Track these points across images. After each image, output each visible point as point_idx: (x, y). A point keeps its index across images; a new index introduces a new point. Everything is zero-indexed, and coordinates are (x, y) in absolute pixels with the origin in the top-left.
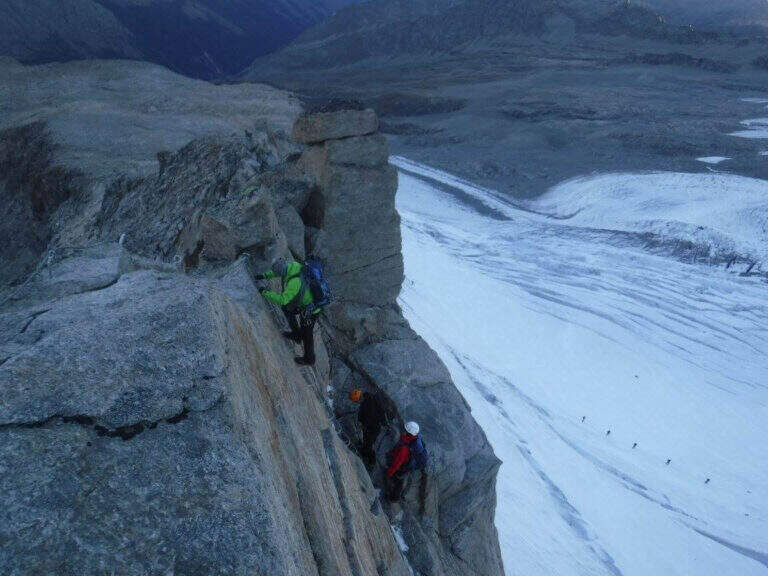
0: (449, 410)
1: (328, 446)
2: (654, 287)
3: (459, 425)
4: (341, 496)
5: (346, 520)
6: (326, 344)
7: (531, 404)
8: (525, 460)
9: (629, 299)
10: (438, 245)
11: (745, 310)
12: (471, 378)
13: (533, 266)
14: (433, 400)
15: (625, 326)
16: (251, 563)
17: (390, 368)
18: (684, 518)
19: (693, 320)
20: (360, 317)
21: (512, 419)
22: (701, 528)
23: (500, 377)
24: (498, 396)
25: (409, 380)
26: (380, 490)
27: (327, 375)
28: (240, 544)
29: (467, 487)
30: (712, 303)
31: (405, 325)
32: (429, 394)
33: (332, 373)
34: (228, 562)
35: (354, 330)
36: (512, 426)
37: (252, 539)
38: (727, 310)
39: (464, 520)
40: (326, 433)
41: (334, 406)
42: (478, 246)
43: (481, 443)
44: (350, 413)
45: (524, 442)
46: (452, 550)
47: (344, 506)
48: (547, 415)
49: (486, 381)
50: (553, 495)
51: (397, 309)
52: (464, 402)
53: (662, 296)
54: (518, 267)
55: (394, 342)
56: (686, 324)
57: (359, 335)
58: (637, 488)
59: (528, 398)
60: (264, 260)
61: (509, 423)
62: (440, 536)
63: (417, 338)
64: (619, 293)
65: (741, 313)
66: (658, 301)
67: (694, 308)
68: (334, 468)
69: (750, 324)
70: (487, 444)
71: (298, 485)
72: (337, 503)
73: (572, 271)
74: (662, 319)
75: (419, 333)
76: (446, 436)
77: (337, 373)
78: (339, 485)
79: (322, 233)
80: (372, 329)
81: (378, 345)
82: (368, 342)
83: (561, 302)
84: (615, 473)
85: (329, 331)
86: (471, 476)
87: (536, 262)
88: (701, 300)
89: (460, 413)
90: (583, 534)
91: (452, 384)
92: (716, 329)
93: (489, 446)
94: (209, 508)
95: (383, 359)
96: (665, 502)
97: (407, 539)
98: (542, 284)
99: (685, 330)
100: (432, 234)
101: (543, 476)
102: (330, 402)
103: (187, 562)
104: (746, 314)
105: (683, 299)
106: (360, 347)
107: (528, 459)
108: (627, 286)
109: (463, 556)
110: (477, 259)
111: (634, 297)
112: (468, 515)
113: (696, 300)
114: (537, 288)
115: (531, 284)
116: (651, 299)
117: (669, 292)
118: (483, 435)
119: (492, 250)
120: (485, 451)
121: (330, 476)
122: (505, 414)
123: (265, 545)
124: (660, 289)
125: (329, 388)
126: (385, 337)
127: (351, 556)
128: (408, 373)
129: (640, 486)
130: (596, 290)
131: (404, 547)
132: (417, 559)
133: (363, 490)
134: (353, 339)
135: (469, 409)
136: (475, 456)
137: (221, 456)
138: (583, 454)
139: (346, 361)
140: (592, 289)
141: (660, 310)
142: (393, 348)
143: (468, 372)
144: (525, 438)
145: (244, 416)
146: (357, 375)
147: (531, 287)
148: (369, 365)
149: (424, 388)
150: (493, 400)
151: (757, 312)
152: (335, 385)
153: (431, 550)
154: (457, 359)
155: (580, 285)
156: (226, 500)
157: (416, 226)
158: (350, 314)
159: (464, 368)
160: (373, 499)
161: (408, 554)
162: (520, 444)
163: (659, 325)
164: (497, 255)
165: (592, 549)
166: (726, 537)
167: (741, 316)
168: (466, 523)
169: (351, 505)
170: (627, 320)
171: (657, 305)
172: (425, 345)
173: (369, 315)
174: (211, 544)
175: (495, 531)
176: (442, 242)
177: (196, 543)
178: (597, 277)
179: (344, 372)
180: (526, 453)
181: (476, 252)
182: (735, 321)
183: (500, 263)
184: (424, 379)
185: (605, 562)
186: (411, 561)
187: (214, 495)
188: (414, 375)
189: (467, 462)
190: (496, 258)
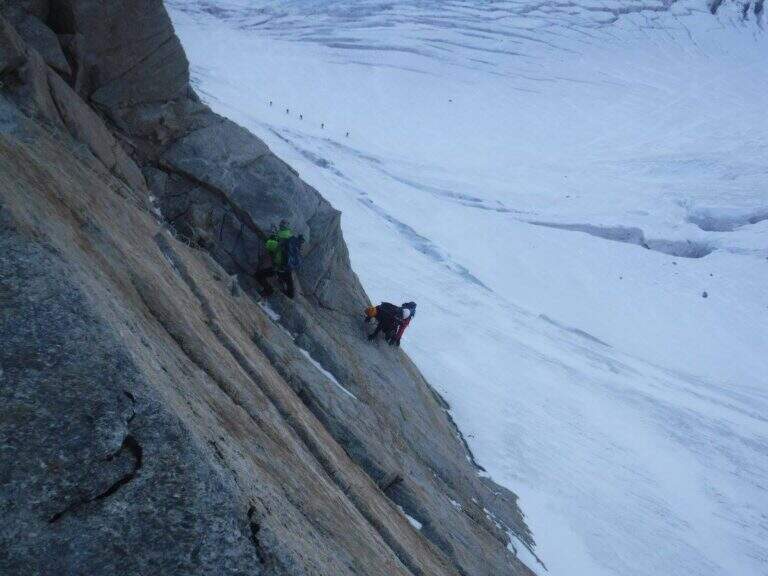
0: (277, 180)
1: (165, 248)
2: (448, 7)
3: (290, 191)
4: (193, 287)
5: (205, 306)
6: (131, 156)
7: (361, 157)
8: (368, 210)
9: (424, 26)
10: (221, 21)
11: (534, 9)
12: (296, 149)
13: (325, 17)
14: (258, 176)
15: (428, 55)
16: (77, 335)
17: (206, 159)
18: (517, 216)
19: (489, 31)
20: (157, 116)
21: (347, 176)
22: (534, 219)
23: (324, 139)
24: (327, 159)
25: (228, 164)
26: (236, 276)
27: (145, 187)
28: (61, 324)
29: (316, 245)
30: (504, 10)
31: (207, 111)
32: (252, 171)
33: (149, 183)
34: (54, 343)
35: (155, 132)
36: (349, 183)
37: (71, 317)
38: (519, 13)
39: (323, 274)
40: (159, 239)
41: (162, 214)
42: (262, 11)
43: (316, 201)
44: (181, 214)
45: (363, 194)
46: (321, 305)
47: (198, 295)
48: (378, 162)
49: (312, 148)
50: (402, 232)
51: (194, 97)
52: (290, 168)
53: (456, 14)
54: (310, 23)
55: (201, 131)
56: (484, 37)
57: (162, 136)
58: (472, 202)
59: (357, 152)
60: (23, 84)
61: (345, 181)
62: (306, 296)
63: (223, 121)
64: (416, 23)
65: (532, 13)
66: (453, 21)
67: (489, 19)
68: (178, 265)
69: (540, 22)
70: (322, 200)
71: (133, 283)
72: (191, 294)
73: (364, 12)
74: (461, 39)
75: (223, 114)
76: (281, 205)
77: (154, 181)
78: (188, 279)
79: (79, 37)
80: (173, 126)
81: (186, 140)
82: (174, 140)
83: (361, 47)
84: (451, 194)
85: (130, 142)
86: (316, 234)
87: (326, 11)
88: (493, 10)
89: (289, 179)
90: (437, 257)
91: (272, 155)
92: (512, 35)
93: (326, 202)
94: (17, 305)
95: (196, 151)
96: (499, 207)
97: (276, 309)
98: (340, 33)
99: (484, 43)
100: (209, 11)
101: (389, 218)
102: (158, 211)
103: (11, 357)
104: (536, 13)
105: (477, 12)
106: (168, 147)
107: (371, 208)
108: (421, 13)
109: (333, 306)
110: (266, 25)
111: (431, 23)
112: (325, 269)
113: (488, 10)
114: (336, 39)
115: (327, 37)
116: (445, 20)
117: (461, 9)
118: (317, 193)
119: (278, 11)
120: (323, 208)
121: (176, 274)
122: (338, 173)
123: (86, 318)
124: (452, 8)
125: (151, 199)
126: (190, 129)
127: (217, 333)
128: (225, 158)
129: (476, 200)
130: (393, 25)
131: (275, 317)
132: (291, 323)
133: (218, 279)
134: (157, 142)
135: (296, 174)
136: (314, 216)
137: (12, 258)
138: (419, 187)
139: (159, 167)
140: (387, 25)
141: (457, 29)
142: (202, 138)
143: (292, 144)
144: (364, 190)
145: (32, 222)
146: (175, 177)
147: (328, 40)
148: (183, 162)
149: (245, 167)
150: (323, 163)
151: (544, 8)
152: (156, 194)
153: (302, 311)
154: (278, 135)
155: (376, 24)
156: (33, 293)
157: (191, 7)
158: (145, 118)
159: (287, 141)
160: (230, 284)
161: (281, 321)
162: (361, 197)
163: (460, 45)
164: (285, 15)
165: (448, 267)
166: (557, 221)
167: (531, 17)
168: (325, 277)
169: (206, 293)
170: (428, 48)
171: (453, 25)
172: (233, 124)
173: (166, 112)
174: (31, 334)
175: (354, 276)
176: (224, 16)
177: (16, 339)
178: (390, 12)
179: (160, 177)
180: (369, 203)
181: (262, 18)
182: (527, 23)
183: (291, 23)
184: (242, 158)
185: (461, 274)
186: (286, 326)
187: (18, 294)
188: (232, 158)
189: (309, 223)
190: (285, 19)
